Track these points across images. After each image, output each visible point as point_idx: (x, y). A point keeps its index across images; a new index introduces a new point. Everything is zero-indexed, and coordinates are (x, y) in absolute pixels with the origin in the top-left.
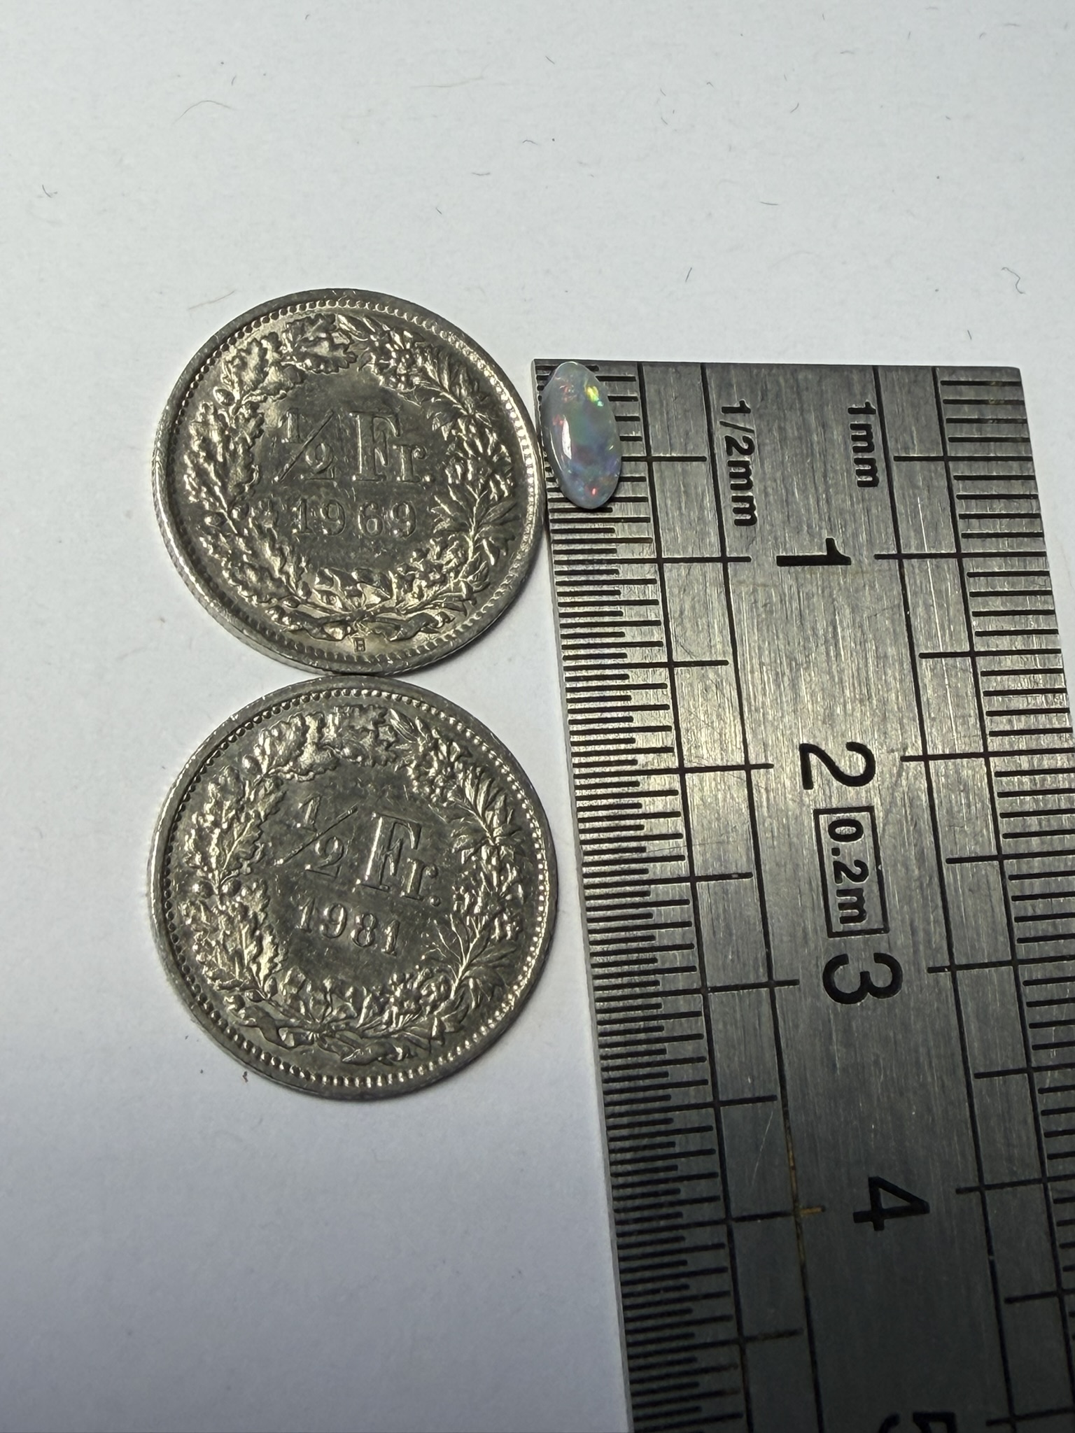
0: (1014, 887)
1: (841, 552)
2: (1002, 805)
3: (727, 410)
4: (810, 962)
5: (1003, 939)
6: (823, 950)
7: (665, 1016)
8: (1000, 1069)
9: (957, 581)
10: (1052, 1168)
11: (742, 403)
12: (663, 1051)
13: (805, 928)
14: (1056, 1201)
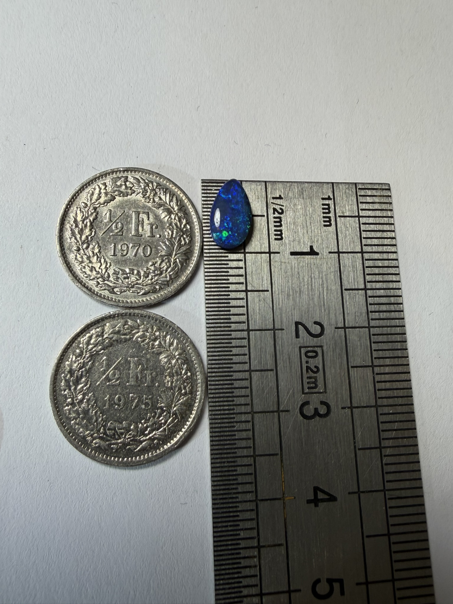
1: (316, 250)
3: (274, 198)
4: (295, 404)
5: (372, 397)
6: (300, 398)
7: (237, 422)
8: (368, 447)
9: (361, 262)
10: (388, 486)
11: (280, 196)
12: (235, 435)
13: (293, 391)
14: (389, 499)
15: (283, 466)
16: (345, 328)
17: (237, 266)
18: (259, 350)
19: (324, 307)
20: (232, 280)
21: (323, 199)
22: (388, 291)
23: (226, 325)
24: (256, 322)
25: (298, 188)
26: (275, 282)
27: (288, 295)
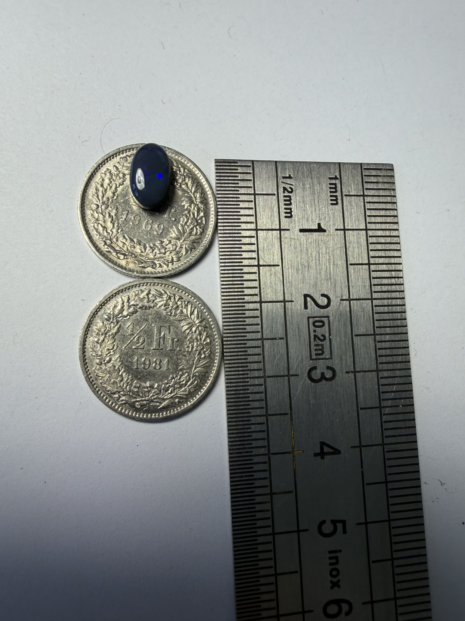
0: (379, 345)
1: (323, 228)
2: (376, 316)
3: (284, 178)
4: (303, 369)
5: (374, 362)
6: (308, 365)
7: (250, 385)
8: (370, 406)
9: (365, 238)
10: (386, 441)
11: (290, 175)
12: (249, 397)
13: (302, 357)
14: (387, 452)
15: (292, 424)
16: (349, 300)
17: (249, 242)
18: (271, 320)
19: (331, 281)
20: (245, 255)
21: (330, 178)
22: (390, 265)
23: (240, 297)
24: (268, 295)
25: (306, 167)
26: (285, 258)
27: (298, 270)
